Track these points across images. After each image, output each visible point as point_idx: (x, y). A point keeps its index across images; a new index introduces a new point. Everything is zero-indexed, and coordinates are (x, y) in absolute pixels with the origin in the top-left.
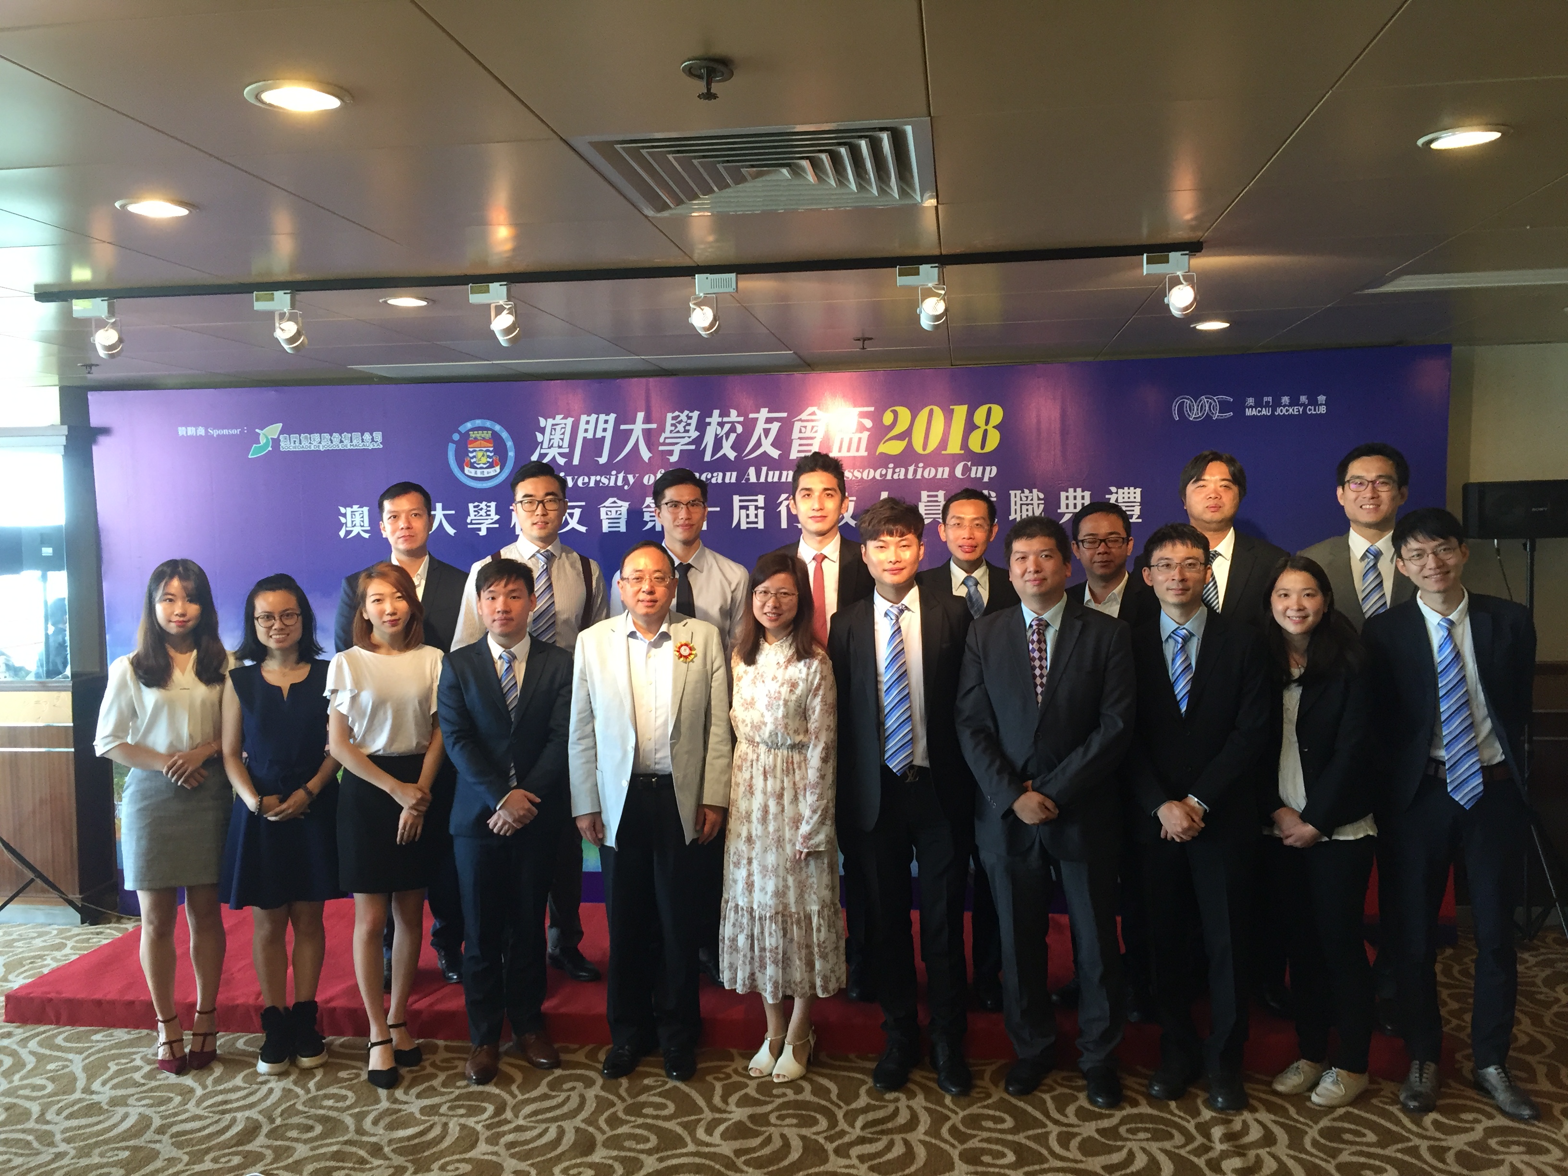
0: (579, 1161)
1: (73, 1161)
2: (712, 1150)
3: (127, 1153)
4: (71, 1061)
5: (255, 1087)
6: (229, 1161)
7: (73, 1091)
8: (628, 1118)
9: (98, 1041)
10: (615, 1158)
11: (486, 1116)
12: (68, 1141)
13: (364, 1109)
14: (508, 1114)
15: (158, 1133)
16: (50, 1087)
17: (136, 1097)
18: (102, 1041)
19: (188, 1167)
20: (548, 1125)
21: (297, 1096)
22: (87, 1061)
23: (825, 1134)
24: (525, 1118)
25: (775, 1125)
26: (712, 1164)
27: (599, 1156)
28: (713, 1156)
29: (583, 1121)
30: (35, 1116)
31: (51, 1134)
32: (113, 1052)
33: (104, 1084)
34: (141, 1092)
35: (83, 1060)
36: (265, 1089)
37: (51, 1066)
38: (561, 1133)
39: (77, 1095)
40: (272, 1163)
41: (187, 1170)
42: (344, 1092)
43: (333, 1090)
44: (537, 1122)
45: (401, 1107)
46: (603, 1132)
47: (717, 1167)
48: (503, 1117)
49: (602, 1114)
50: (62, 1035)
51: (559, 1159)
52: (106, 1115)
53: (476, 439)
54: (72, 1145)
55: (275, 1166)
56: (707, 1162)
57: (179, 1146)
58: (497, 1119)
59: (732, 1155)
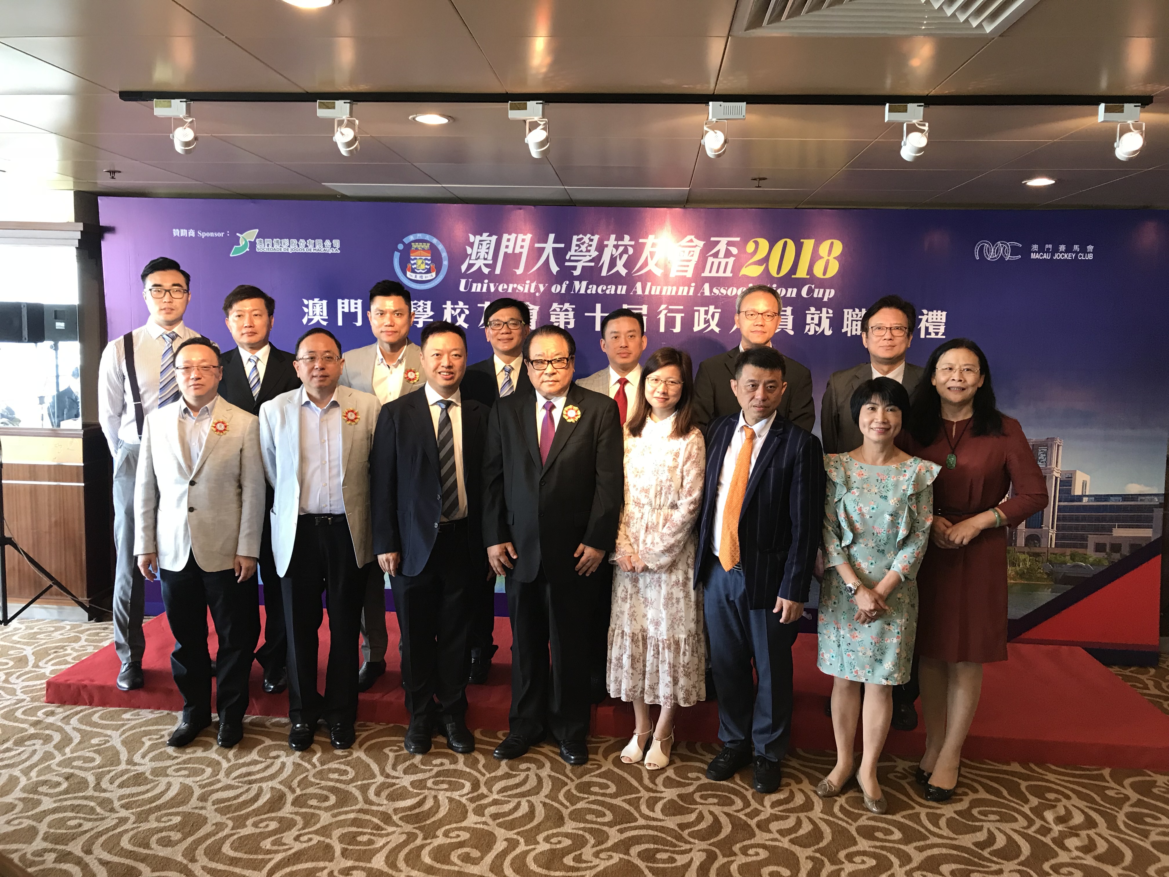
0: (555, 831)
1: (135, 825)
2: (659, 824)
3: (177, 819)
4: (110, 736)
5: (269, 761)
6: (267, 826)
7: (119, 763)
8: (581, 795)
9: (129, 720)
10: (584, 829)
11: (466, 790)
12: (126, 807)
13: (365, 782)
14: (483, 790)
15: (201, 801)
16: (98, 760)
17: (173, 768)
18: (132, 720)
19: (234, 831)
20: (519, 799)
21: (308, 770)
22: (124, 736)
23: (743, 812)
24: (499, 792)
25: (701, 804)
26: (664, 836)
27: (570, 827)
28: (662, 829)
29: (546, 797)
30: (92, 785)
31: (110, 801)
32: (143, 729)
33: (143, 757)
34: (177, 764)
35: (120, 736)
36: (278, 764)
37: (95, 741)
38: (532, 807)
39: (123, 766)
40: (303, 828)
41: (234, 834)
42: (343, 767)
43: (334, 765)
44: (509, 796)
45: (394, 781)
46: (567, 808)
47: (669, 838)
48: (480, 792)
49: (560, 791)
50: (98, 714)
51: (538, 829)
52: (152, 784)
53: (417, 249)
54: (131, 811)
55: (306, 831)
56: (659, 834)
57: (221, 811)
58: (475, 794)
59: (677, 828)
